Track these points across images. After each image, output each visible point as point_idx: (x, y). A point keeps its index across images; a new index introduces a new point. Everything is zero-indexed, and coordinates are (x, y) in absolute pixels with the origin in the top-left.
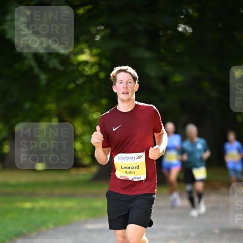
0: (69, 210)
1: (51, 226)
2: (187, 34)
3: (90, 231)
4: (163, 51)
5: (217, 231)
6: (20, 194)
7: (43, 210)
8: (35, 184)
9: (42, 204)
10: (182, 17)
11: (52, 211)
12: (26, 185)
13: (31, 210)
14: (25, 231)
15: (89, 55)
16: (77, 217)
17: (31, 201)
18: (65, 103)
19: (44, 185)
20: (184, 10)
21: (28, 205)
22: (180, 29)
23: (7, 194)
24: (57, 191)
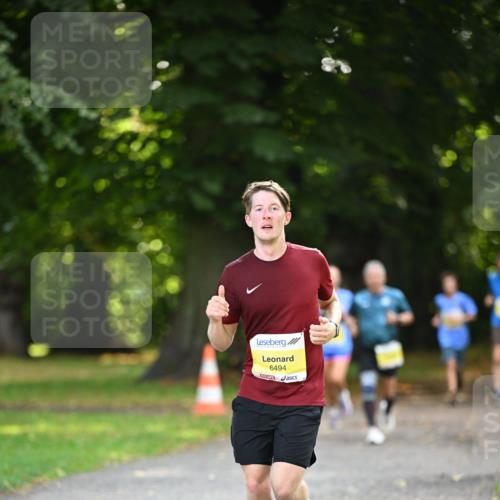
0: (98, 440)
1: (61, 473)
2: (342, 77)
3: (140, 482)
4: (291, 111)
5: (403, 484)
7: (44, 440)
8: (28, 387)
9: (43, 427)
10: (331, 41)
11: (64, 442)
12: (9, 388)
13: (20, 440)
14: (6, 483)
15: (138, 121)
16: (114, 455)
17: (22, 423)
18: (88, 221)
19: (46, 387)
20: (336, 29)
21: (13, 430)
22: (328, 68)
24: (72, 402)
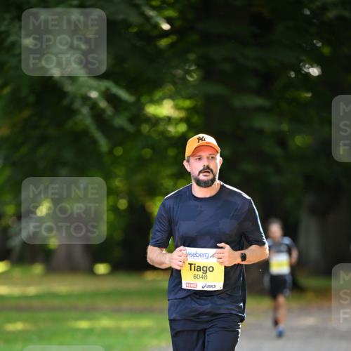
0: (143, 332)
6: (74, 308)
7: (106, 332)
8: (96, 294)
9: (105, 322)
11: (118, 332)
12: (82, 295)
13: (89, 332)
16: (154, 343)
17: (89, 319)
18: (139, 177)
19: (108, 295)
21: (84, 325)
23: (53, 309)
24: (126, 304)
